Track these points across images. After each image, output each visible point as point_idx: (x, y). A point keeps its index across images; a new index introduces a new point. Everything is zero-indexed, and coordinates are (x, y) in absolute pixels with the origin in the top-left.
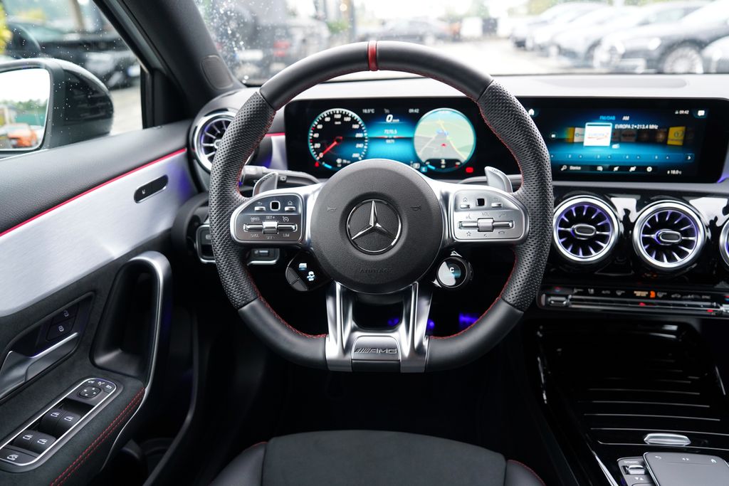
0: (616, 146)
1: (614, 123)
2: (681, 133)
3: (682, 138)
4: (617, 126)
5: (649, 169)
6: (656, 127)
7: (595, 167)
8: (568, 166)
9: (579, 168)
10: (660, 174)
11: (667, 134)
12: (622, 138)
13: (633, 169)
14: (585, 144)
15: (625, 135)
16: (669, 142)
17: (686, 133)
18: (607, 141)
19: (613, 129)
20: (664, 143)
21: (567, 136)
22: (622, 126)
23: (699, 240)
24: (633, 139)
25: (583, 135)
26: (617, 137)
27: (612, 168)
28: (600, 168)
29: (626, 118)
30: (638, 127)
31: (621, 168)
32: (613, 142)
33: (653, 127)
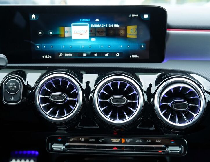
0: (93, 39)
1: (90, 23)
2: (135, 30)
3: (136, 33)
4: (92, 26)
5: (118, 55)
6: (118, 26)
7: (81, 54)
8: (64, 53)
9: (71, 55)
10: (125, 58)
11: (126, 30)
12: (97, 33)
13: (107, 55)
14: (73, 38)
15: (98, 32)
16: (128, 36)
17: (138, 30)
18: (87, 36)
19: (90, 27)
20: (125, 37)
21: (60, 32)
22: (95, 26)
23: (140, 102)
24: (104, 34)
25: (71, 32)
26: (94, 33)
27: (93, 54)
28: (85, 55)
29: (98, 20)
30: (107, 26)
31: (99, 54)
32: (91, 36)
33: (115, 26)
